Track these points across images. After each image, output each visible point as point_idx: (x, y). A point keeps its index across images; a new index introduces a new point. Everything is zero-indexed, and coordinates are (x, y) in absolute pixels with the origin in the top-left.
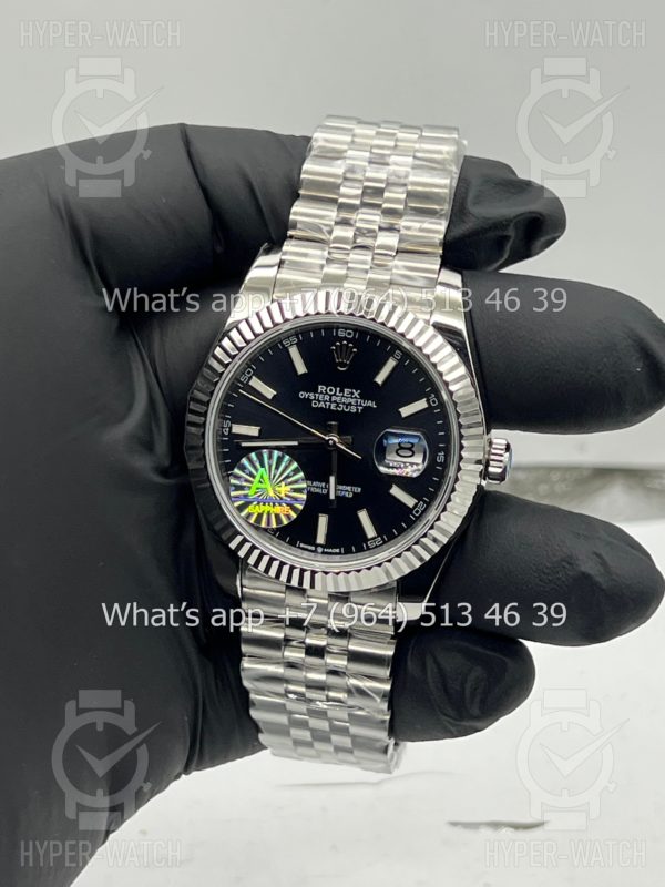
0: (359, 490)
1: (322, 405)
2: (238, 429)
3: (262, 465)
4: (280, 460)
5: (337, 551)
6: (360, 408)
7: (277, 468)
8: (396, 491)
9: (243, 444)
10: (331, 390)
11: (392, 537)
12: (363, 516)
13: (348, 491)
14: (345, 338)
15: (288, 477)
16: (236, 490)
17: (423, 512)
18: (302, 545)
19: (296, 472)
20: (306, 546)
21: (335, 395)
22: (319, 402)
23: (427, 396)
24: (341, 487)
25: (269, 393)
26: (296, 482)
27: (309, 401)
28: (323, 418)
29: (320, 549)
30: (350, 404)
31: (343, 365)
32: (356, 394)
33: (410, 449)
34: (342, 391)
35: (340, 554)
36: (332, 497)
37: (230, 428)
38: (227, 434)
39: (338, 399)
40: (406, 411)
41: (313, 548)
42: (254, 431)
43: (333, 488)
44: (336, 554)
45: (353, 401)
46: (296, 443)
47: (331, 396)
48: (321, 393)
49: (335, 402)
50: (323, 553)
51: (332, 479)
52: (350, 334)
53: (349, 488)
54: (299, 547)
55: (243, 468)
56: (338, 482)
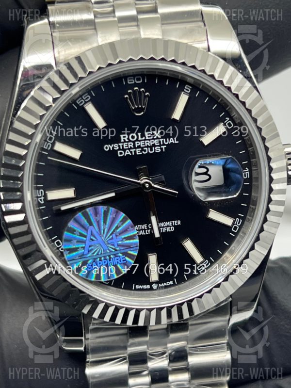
0: (179, 222)
1: (128, 153)
2: (53, 195)
3: (91, 224)
4: (106, 214)
5: (171, 283)
6: (164, 147)
7: (105, 222)
8: (214, 215)
9: (63, 208)
10: (133, 137)
11: (217, 257)
12: (189, 245)
13: (169, 226)
14: (135, 85)
15: (117, 228)
16: (69, 253)
17: (240, 227)
18: (137, 287)
19: (124, 221)
20: (141, 287)
21: (137, 140)
22: (124, 150)
23: (222, 120)
24: (162, 224)
25: (76, 154)
26: (125, 231)
27: (114, 152)
28: (132, 165)
29: (155, 286)
30: (154, 145)
31: (139, 110)
32: (157, 134)
33: (206, 173)
34: (143, 135)
35: (174, 284)
36: (157, 235)
37: (45, 196)
38: (43, 202)
39: (141, 144)
40: (207, 139)
41: (148, 287)
42: (69, 193)
43: (156, 227)
44: (171, 286)
45: (156, 142)
46: (113, 194)
47: (134, 142)
48: (125, 141)
49: (139, 147)
50: (158, 288)
51: (153, 219)
52: (138, 80)
53: (169, 223)
54: (136, 289)
55: (72, 231)
56: (160, 220)
